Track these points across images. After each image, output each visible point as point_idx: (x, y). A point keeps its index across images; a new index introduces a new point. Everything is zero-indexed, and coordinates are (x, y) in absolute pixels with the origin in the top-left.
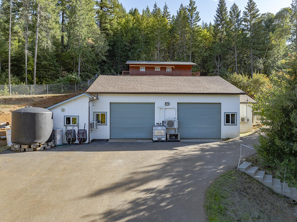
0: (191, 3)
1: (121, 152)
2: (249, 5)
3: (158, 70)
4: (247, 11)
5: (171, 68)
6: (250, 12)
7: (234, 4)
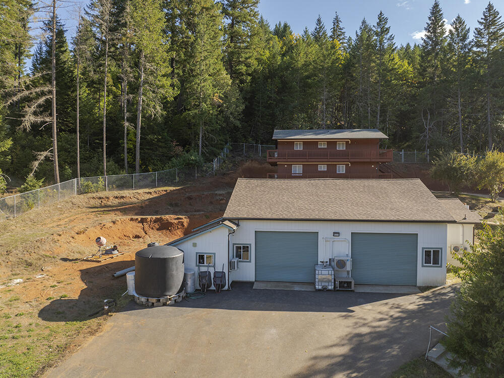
0: (380, 21)
1: (274, 313)
2: (485, 16)
3: (323, 147)
4: (482, 27)
5: (345, 142)
6: (488, 28)
7: (459, 17)
